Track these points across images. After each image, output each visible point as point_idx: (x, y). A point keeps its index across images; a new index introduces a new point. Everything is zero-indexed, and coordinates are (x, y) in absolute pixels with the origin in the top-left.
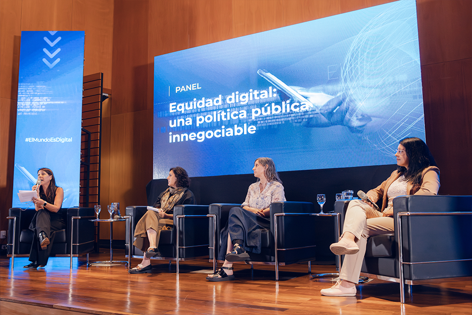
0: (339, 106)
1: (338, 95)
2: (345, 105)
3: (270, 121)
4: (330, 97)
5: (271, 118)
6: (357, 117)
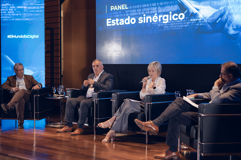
0: (221, 18)
1: (221, 9)
2: (225, 17)
3: (172, 26)
4: (215, 10)
5: (173, 24)
6: (233, 27)
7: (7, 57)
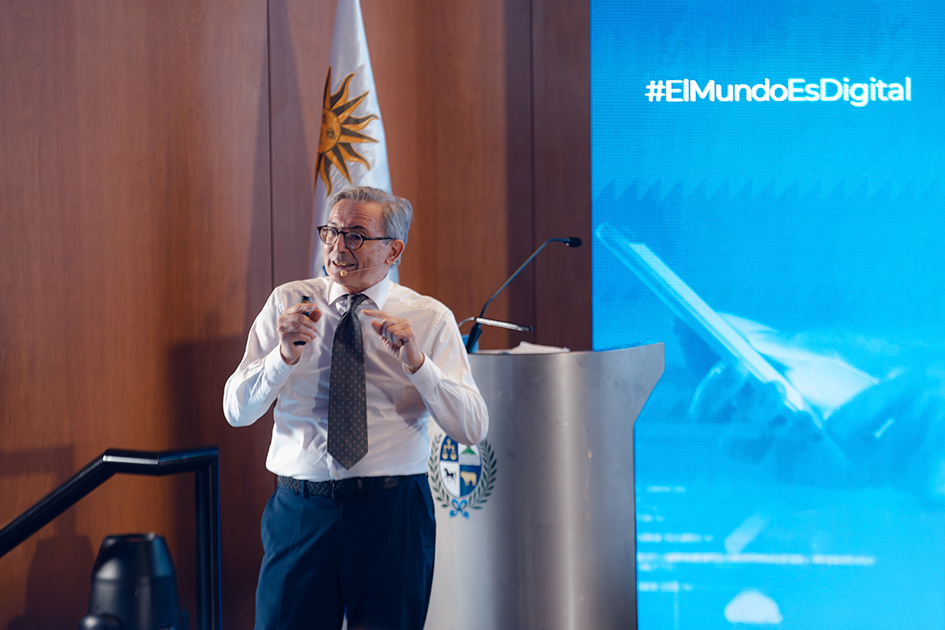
7: (643, 251)
